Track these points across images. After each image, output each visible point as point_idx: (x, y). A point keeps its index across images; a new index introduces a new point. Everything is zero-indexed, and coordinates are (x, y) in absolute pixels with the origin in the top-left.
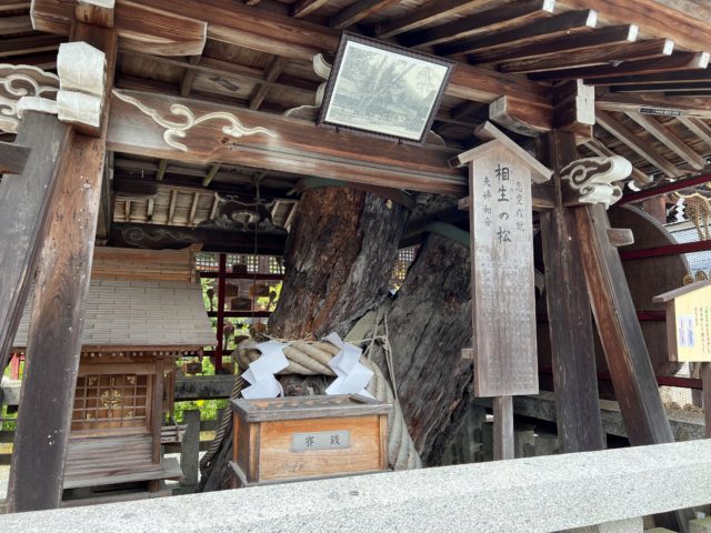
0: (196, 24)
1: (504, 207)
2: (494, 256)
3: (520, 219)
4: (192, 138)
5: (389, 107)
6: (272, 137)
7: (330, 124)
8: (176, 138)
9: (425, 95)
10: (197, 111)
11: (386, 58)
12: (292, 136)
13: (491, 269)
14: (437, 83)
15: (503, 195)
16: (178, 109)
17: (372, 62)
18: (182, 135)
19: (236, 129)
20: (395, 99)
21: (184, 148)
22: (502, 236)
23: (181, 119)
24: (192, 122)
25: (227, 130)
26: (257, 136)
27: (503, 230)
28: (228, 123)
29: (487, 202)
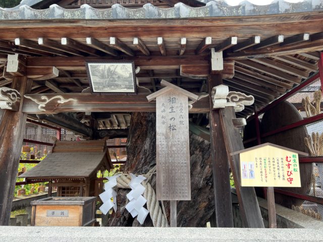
0: (50, 68)
1: (173, 115)
2: (167, 137)
3: (181, 120)
4: (48, 107)
5: (116, 83)
6: (75, 101)
7: (96, 93)
8: (42, 107)
9: (128, 75)
10: (49, 97)
11: (105, 66)
12: (82, 100)
13: (165, 143)
14: (131, 70)
15: (172, 110)
16: (43, 98)
17: (101, 68)
18: (44, 106)
19: (62, 101)
20: (116, 79)
21: (45, 110)
22: (172, 128)
23: (44, 101)
24: (48, 101)
25: (59, 102)
26: (70, 102)
27: (172, 125)
28: (59, 99)
29: (164, 114)
